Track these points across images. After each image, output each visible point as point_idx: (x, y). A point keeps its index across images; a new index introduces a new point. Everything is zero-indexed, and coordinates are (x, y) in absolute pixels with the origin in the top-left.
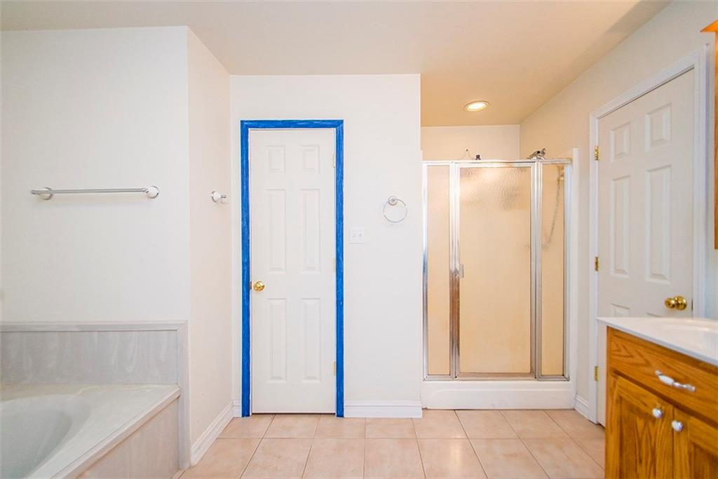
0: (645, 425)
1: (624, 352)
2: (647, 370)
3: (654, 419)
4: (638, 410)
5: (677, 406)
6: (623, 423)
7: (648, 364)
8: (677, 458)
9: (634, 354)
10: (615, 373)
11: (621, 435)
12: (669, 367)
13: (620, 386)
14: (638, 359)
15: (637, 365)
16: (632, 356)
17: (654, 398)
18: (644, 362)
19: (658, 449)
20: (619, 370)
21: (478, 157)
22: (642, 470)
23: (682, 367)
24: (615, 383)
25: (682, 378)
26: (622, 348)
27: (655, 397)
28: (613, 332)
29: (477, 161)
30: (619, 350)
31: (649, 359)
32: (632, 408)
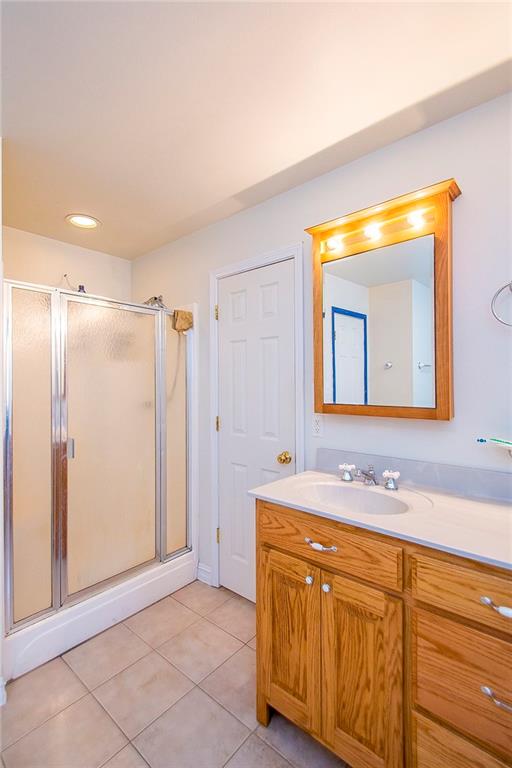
0: (297, 592)
1: (275, 524)
2: (297, 538)
3: (304, 585)
4: (289, 579)
5: (323, 568)
6: (275, 596)
7: (298, 532)
8: (324, 617)
9: (285, 524)
10: (265, 546)
11: (274, 610)
12: (316, 533)
13: (273, 560)
14: (289, 529)
15: (288, 535)
16: (283, 527)
17: (304, 565)
18: (294, 531)
19: (308, 614)
20: (270, 542)
21: (81, 288)
22: (294, 639)
23: (327, 530)
24: (267, 557)
25: (327, 540)
26: (273, 521)
27: (305, 563)
28: (262, 505)
29: (80, 293)
30: (270, 523)
31: (299, 528)
32: (284, 580)
